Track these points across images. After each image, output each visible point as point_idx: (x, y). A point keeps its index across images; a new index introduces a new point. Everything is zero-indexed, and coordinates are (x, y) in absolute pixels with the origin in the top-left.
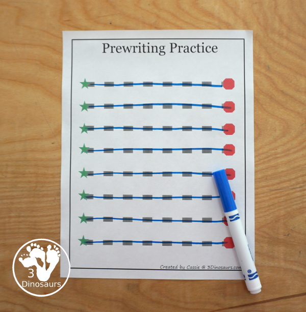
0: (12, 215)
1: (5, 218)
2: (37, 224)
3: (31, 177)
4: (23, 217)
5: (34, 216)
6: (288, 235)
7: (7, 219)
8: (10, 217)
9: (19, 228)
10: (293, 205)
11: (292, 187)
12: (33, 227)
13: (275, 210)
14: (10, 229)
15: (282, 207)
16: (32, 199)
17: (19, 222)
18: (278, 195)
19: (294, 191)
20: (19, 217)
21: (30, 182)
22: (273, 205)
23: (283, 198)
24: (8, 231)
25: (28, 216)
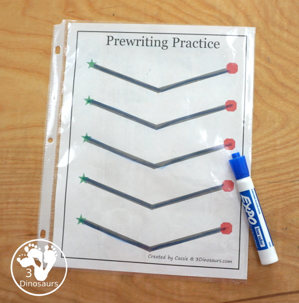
0: (10, 200)
1: (3, 203)
2: (34, 210)
3: (30, 164)
4: (21, 203)
5: (31, 203)
6: (286, 229)
7: (5, 205)
8: (8, 203)
9: (17, 215)
10: (292, 198)
11: (291, 180)
12: (30, 213)
13: (273, 203)
14: (7, 215)
15: (280, 200)
16: (30, 186)
17: (17, 208)
18: (276, 188)
19: (293, 184)
20: (17, 203)
21: (29, 168)
22: (271, 197)
23: (281, 191)
24: (5, 217)
25: (26, 203)
